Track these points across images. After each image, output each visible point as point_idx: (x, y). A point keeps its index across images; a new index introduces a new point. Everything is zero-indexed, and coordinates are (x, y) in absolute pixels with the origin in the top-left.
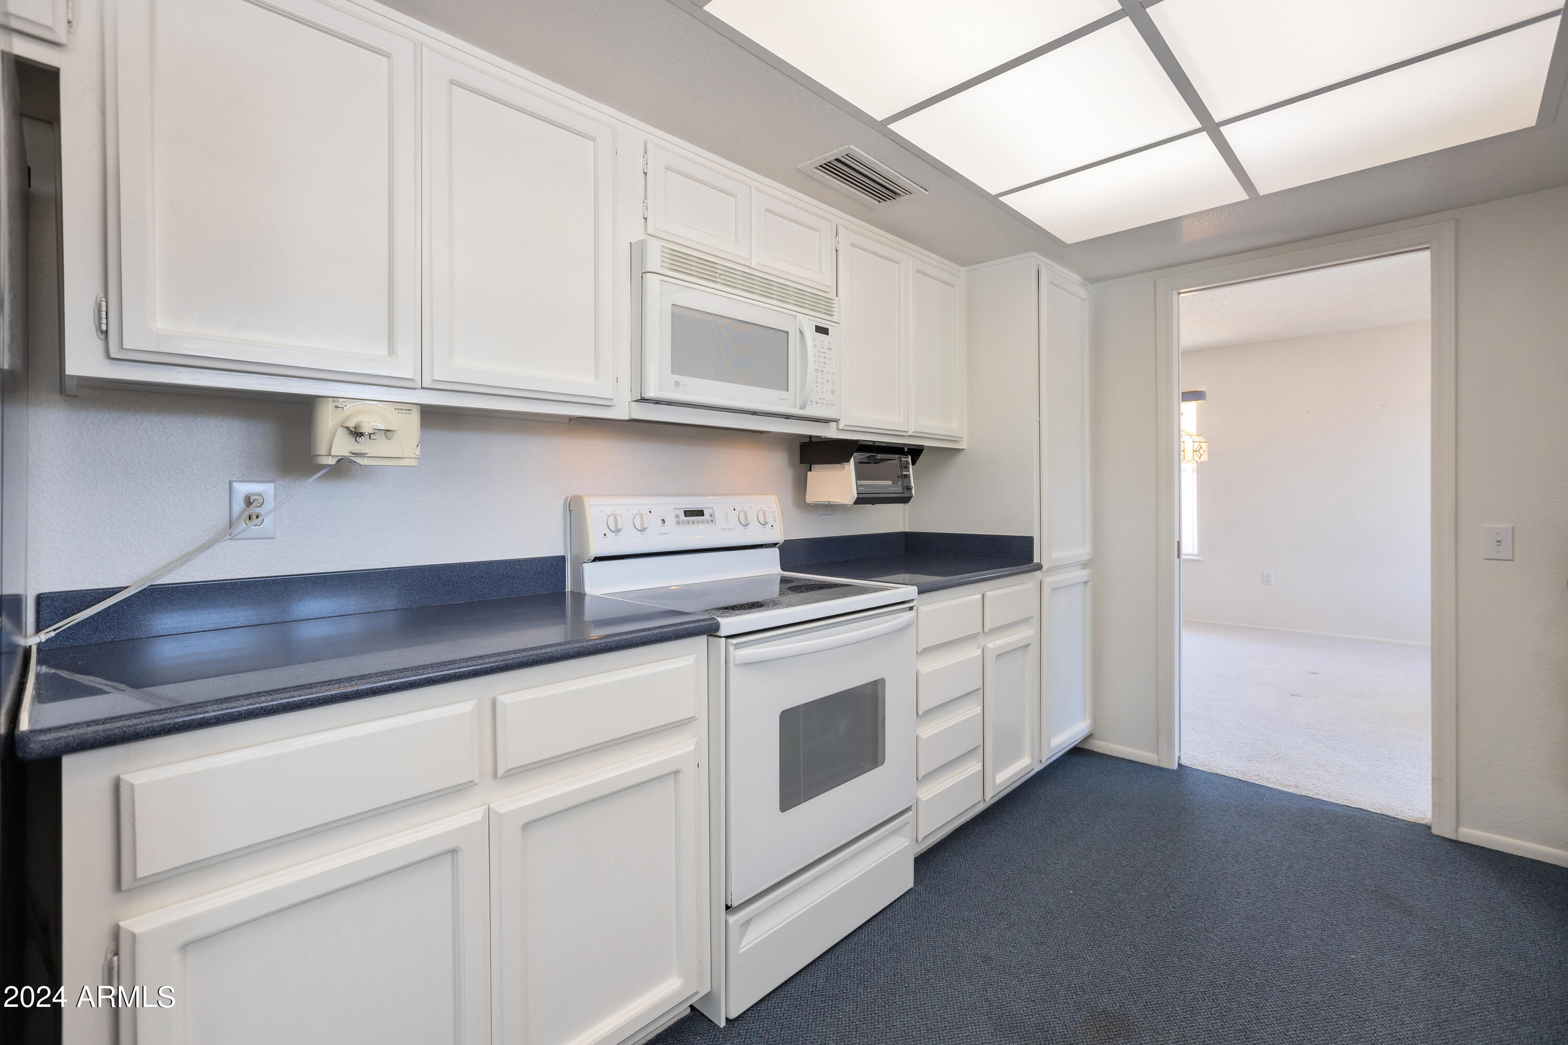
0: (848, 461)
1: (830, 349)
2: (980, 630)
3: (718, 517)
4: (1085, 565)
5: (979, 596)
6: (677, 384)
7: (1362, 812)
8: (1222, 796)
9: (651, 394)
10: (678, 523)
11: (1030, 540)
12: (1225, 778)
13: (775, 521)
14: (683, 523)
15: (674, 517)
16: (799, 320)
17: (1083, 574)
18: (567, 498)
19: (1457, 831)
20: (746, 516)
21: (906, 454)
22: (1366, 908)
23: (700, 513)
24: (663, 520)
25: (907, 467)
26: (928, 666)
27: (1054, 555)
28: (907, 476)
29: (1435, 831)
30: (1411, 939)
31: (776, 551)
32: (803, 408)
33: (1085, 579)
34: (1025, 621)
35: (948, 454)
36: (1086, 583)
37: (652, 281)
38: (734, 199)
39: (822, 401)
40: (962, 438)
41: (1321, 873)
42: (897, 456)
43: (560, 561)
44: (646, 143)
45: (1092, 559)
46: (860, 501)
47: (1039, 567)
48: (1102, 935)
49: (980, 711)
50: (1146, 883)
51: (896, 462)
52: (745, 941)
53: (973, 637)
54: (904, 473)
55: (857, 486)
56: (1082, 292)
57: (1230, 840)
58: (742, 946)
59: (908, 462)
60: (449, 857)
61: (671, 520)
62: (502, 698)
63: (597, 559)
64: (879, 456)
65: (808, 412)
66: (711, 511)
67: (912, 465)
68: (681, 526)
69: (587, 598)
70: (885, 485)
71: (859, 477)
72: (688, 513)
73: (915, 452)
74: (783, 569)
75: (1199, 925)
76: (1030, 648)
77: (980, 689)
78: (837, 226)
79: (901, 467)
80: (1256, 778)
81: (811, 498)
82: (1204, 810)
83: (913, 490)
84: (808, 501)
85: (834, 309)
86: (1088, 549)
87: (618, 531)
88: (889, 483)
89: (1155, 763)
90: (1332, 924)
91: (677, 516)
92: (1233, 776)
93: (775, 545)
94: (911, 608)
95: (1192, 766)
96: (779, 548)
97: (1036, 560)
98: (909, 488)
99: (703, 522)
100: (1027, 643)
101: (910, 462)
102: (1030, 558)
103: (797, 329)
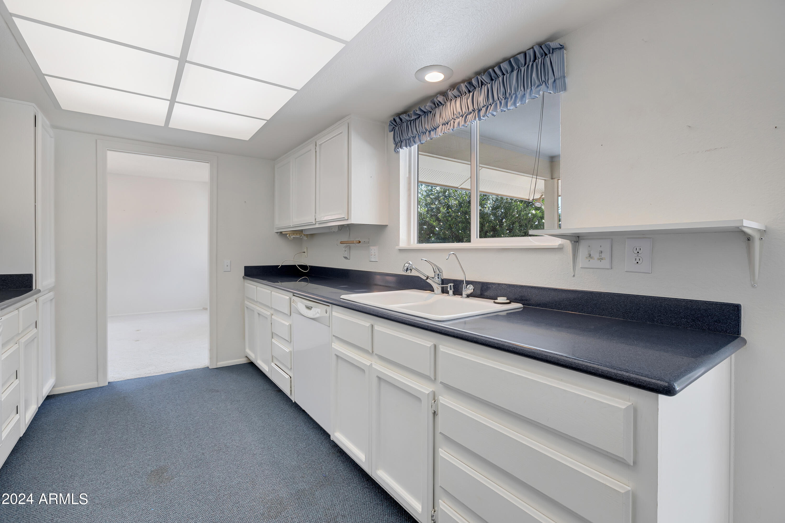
4: (52, 289)
7: (188, 371)
8: (137, 386)
12: (133, 380)
19: (217, 365)
22: (207, 396)
29: (210, 368)
30: (223, 397)
36: (51, 300)
41: (189, 393)
45: (55, 286)
48: (129, 453)
50: (132, 428)
57: (152, 398)
75: (164, 428)
80: (145, 374)
82: (134, 394)
86: (53, 280)
89: (96, 386)
90: (202, 405)
92: (136, 378)
95: (114, 381)
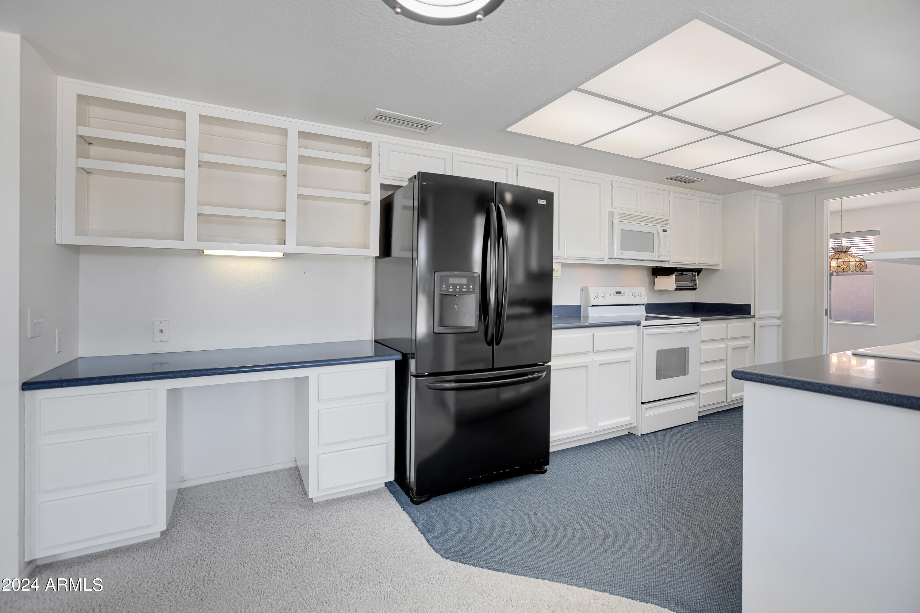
0: (673, 275)
1: (667, 237)
2: (725, 337)
3: (626, 295)
4: (779, 318)
5: (725, 325)
6: (622, 253)
9: (615, 257)
10: (614, 296)
11: (749, 306)
13: (644, 296)
14: (615, 296)
15: (613, 294)
16: (658, 229)
17: (778, 322)
18: (581, 287)
20: (635, 294)
21: (695, 272)
23: (620, 293)
24: (610, 295)
25: (695, 277)
26: (704, 347)
27: (761, 313)
28: (695, 280)
31: (644, 307)
32: (658, 258)
33: (779, 324)
34: (747, 337)
35: (713, 271)
36: (779, 326)
37: (616, 223)
38: (636, 191)
39: (665, 255)
40: (719, 265)
42: (691, 273)
43: (579, 307)
44: (612, 181)
45: (783, 316)
46: (676, 289)
47: (753, 317)
49: (725, 389)
51: (691, 275)
52: (646, 414)
53: (722, 340)
54: (694, 279)
55: (676, 284)
56: (779, 202)
58: (645, 415)
59: (696, 275)
60: (585, 367)
61: (612, 295)
62: (596, 334)
63: (593, 306)
64: (684, 273)
65: (660, 259)
66: (623, 292)
67: (698, 276)
68: (615, 297)
69: (589, 318)
70: (686, 284)
71: (677, 280)
72: (617, 293)
73: (699, 271)
74: (647, 312)
76: (749, 348)
77: (725, 380)
78: (669, 191)
79: (693, 277)
81: (657, 288)
83: (698, 286)
84: (655, 289)
85: (669, 224)
86: (781, 311)
87: (598, 297)
88: (688, 283)
91: (614, 293)
93: (644, 304)
94: (698, 325)
96: (645, 305)
97: (752, 313)
98: (696, 285)
99: (621, 295)
100: (747, 346)
101: (696, 274)
102: (749, 313)
103: (657, 232)
